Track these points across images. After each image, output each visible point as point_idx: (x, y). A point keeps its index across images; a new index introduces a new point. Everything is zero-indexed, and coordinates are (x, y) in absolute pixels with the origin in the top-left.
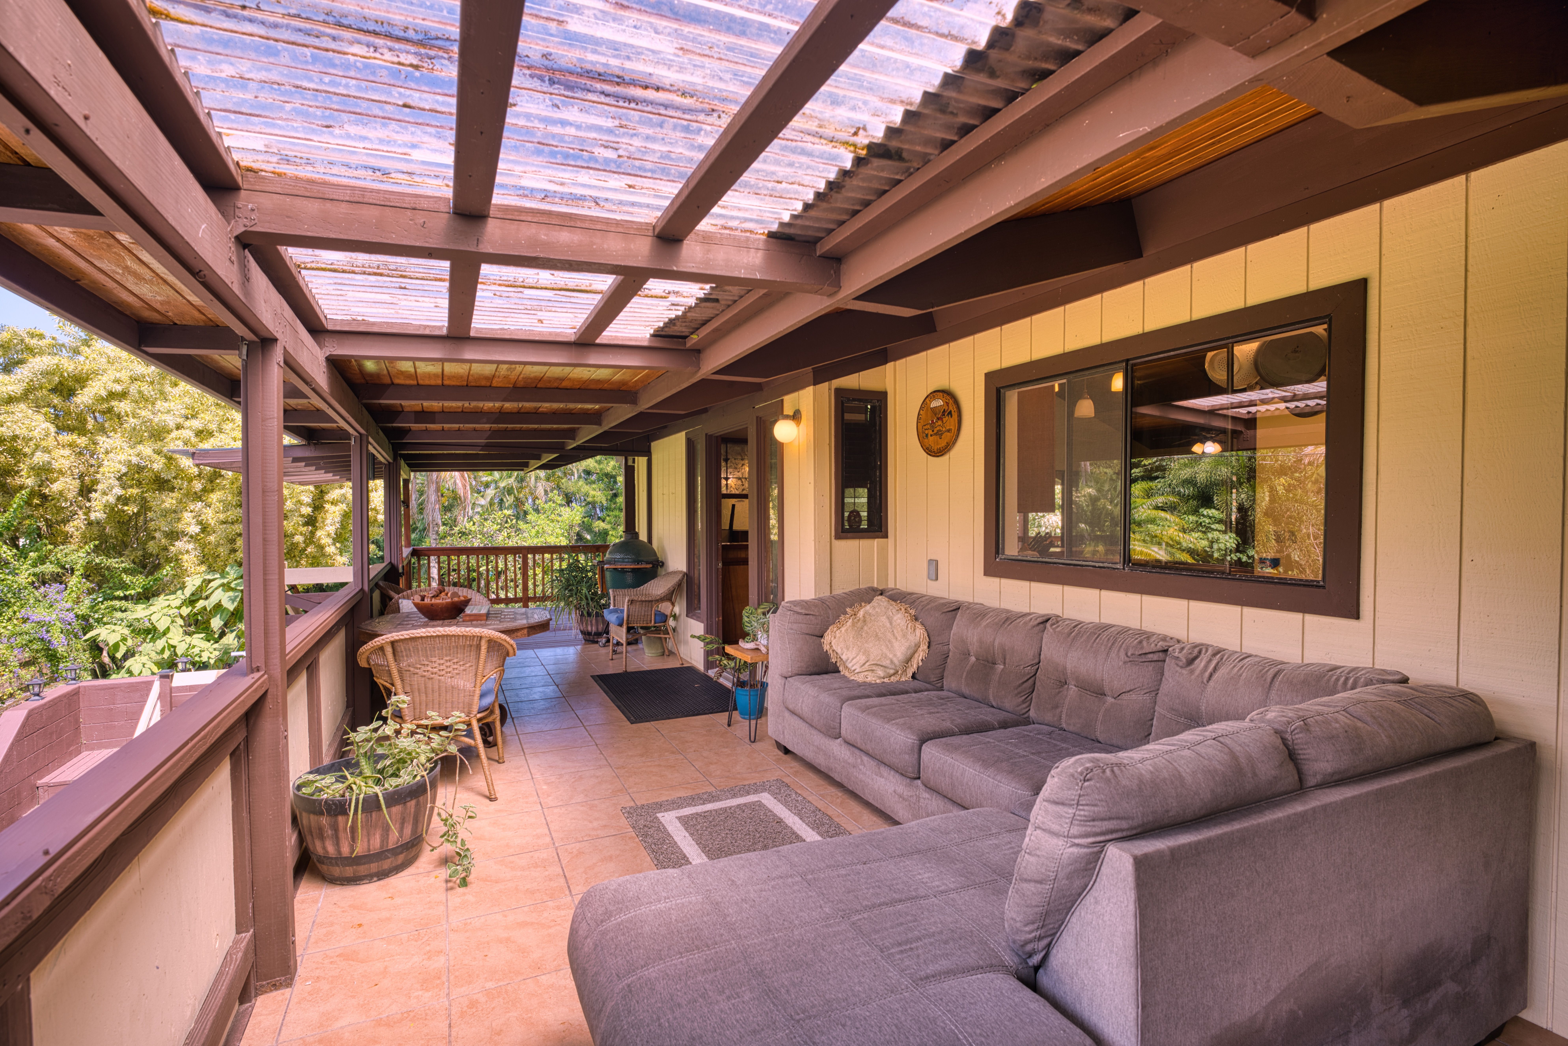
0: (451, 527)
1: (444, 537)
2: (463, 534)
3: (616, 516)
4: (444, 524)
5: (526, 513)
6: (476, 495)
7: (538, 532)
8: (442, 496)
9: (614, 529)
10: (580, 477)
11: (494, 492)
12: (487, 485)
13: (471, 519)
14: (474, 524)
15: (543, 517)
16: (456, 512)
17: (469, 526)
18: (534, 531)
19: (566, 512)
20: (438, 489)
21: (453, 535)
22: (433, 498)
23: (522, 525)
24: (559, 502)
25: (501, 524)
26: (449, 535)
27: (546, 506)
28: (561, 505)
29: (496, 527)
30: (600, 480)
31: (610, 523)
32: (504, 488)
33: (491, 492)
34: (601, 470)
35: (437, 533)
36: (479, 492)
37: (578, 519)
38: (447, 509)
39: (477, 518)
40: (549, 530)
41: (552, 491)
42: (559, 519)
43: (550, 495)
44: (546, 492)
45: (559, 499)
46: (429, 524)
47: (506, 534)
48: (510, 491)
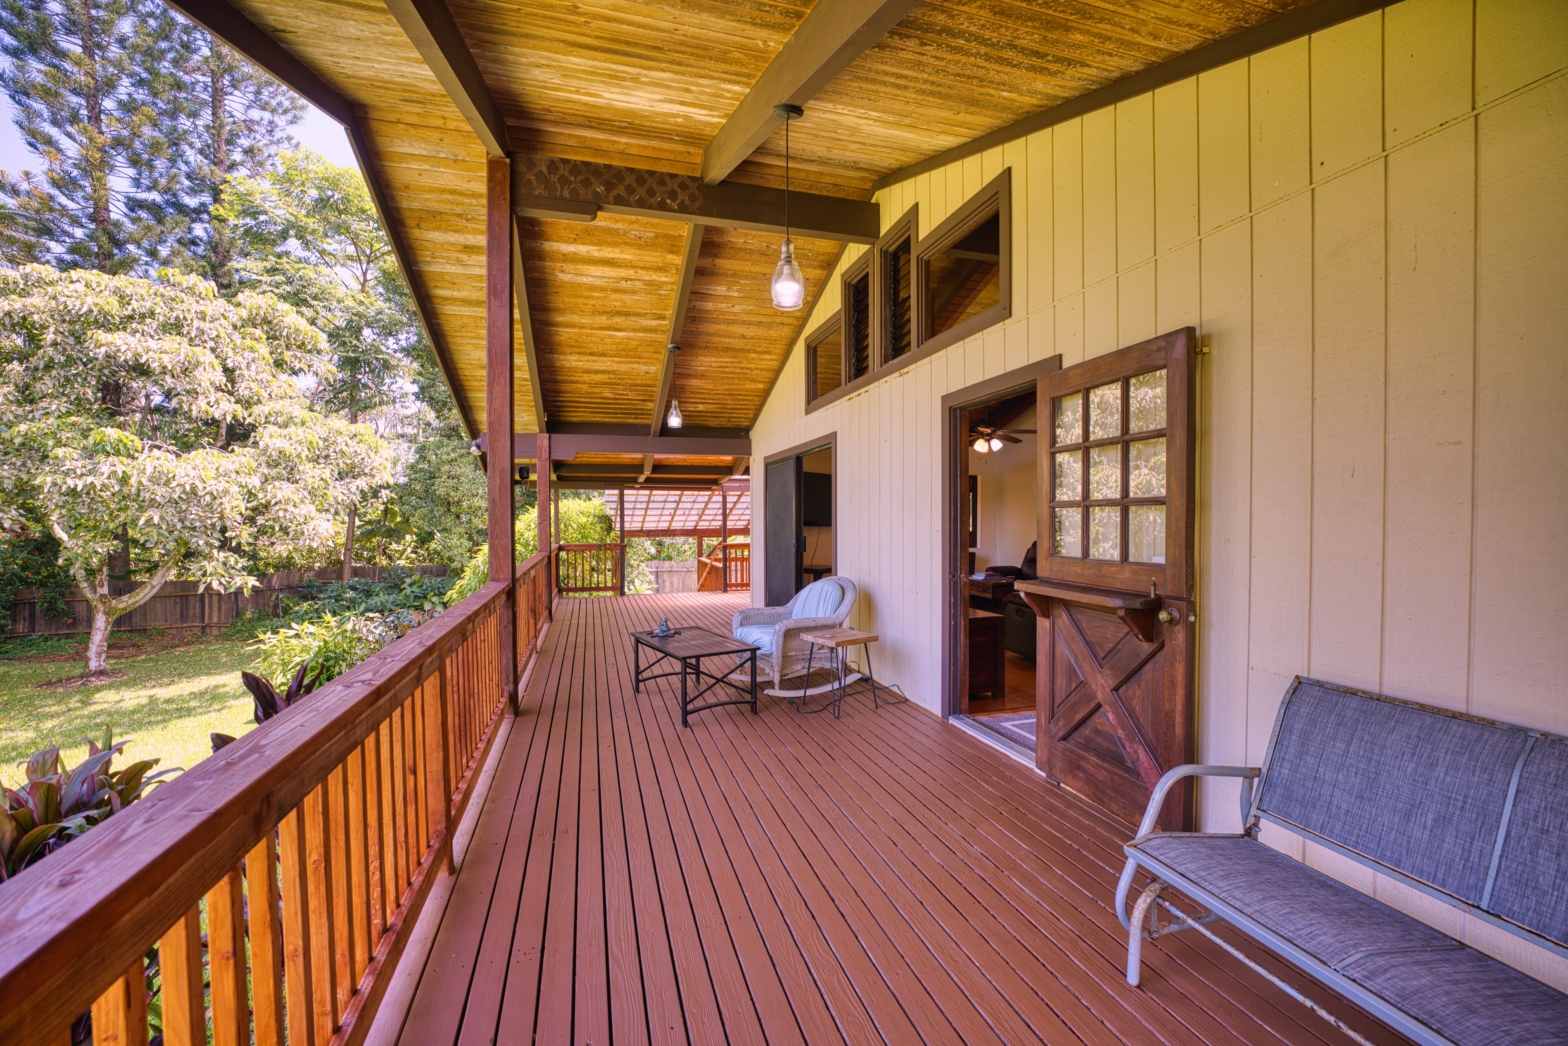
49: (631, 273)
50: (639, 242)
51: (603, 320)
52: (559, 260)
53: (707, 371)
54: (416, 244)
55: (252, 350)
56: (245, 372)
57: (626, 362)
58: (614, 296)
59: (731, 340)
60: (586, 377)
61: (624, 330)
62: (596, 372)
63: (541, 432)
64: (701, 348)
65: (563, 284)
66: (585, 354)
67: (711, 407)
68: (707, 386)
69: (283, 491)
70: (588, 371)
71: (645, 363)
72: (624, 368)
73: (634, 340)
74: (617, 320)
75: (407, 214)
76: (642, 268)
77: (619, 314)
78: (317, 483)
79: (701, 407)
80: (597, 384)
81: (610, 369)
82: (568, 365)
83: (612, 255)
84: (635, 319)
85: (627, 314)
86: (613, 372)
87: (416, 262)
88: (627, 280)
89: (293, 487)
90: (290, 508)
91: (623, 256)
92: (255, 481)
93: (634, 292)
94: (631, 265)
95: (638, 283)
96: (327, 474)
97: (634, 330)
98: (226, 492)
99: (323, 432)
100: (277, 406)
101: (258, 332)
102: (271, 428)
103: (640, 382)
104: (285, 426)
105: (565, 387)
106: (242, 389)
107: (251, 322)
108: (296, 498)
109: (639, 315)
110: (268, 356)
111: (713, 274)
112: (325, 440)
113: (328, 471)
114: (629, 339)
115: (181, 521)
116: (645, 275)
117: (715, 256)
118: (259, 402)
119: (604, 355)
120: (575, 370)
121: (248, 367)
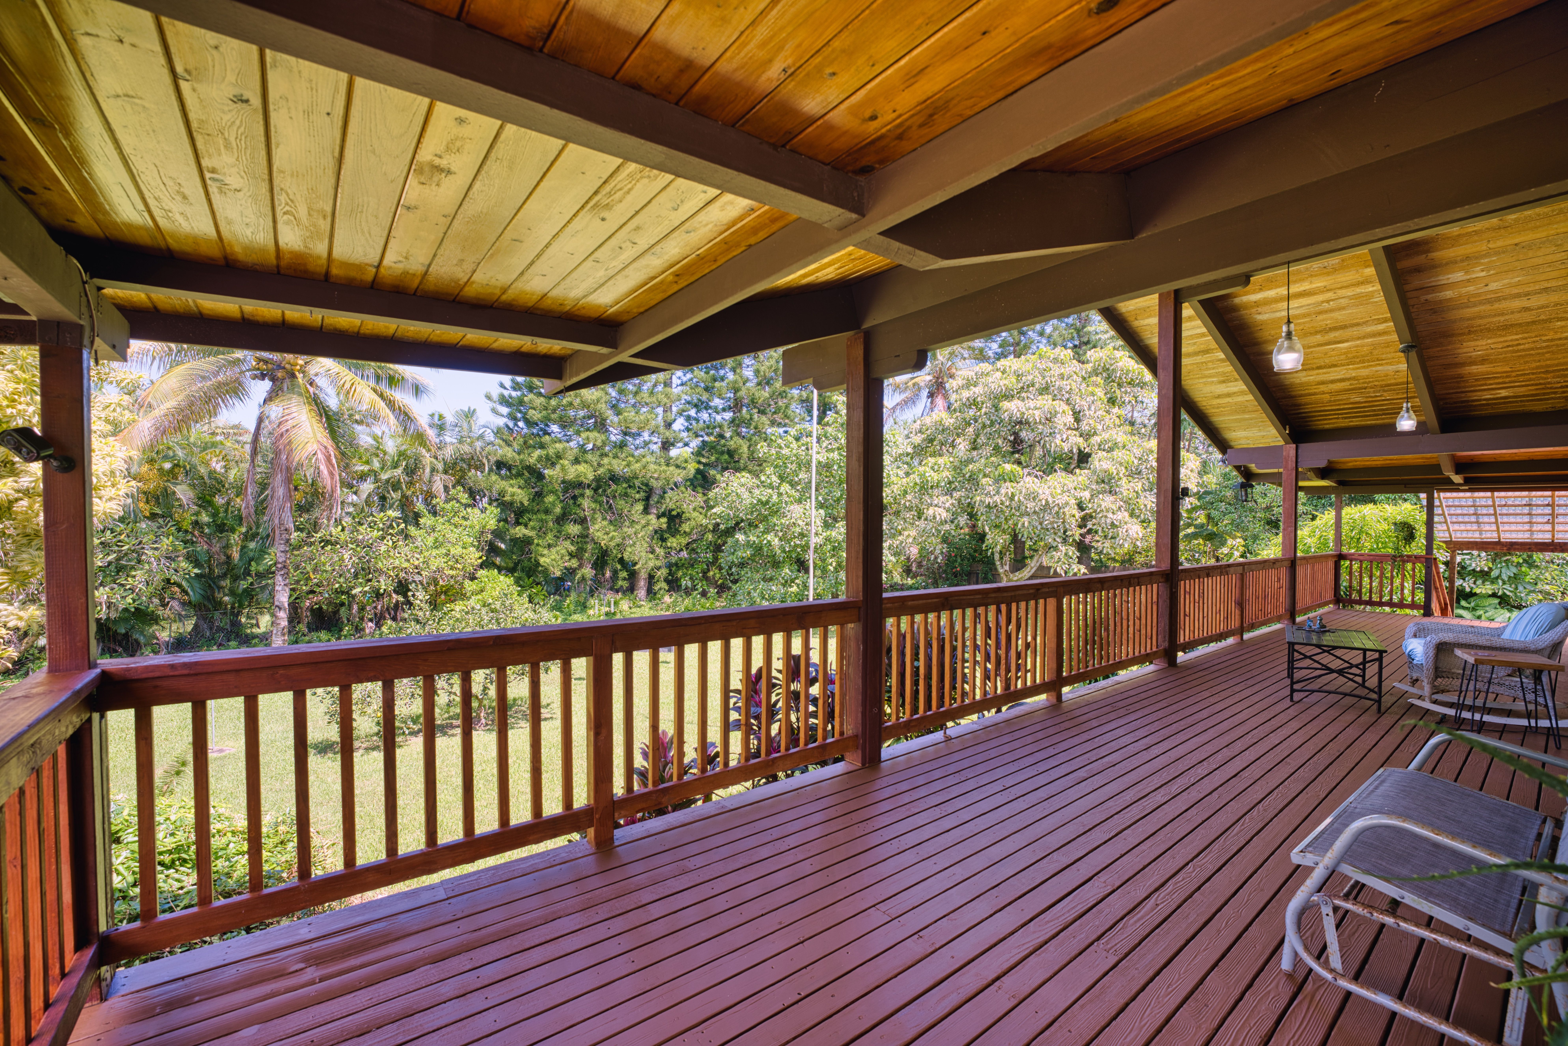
0: (309, 533)
1: (299, 547)
2: (328, 542)
3: (542, 520)
4: (298, 529)
5: (417, 516)
6: (345, 490)
7: (436, 540)
8: (296, 489)
9: (539, 537)
10: (491, 470)
11: (372, 486)
12: (363, 477)
13: (338, 522)
14: (343, 530)
15: (441, 520)
16: (316, 513)
17: (335, 531)
18: (430, 540)
19: (475, 514)
20: (288, 480)
21: (312, 544)
22: (281, 492)
23: (412, 530)
24: (464, 501)
25: (383, 530)
26: (307, 544)
27: (448, 506)
28: (466, 506)
29: (376, 534)
30: (519, 475)
31: (533, 528)
32: (388, 481)
33: (367, 487)
34: (522, 461)
35: (288, 540)
36: (350, 486)
37: (492, 524)
38: (303, 509)
39: (347, 521)
40: (452, 537)
41: (454, 487)
42: (465, 523)
43: (452, 492)
44: (446, 488)
45: (464, 497)
46: (273, 530)
47: (390, 543)
48: (396, 486)
49: (1330, 295)
50: (1325, 271)
51: (1319, 338)
52: (1252, 307)
53: (1487, 355)
54: (1138, 330)
55: (1093, 394)
56: (1087, 413)
57: (1364, 367)
58: (1320, 317)
59: (1507, 317)
60: (1323, 388)
61: (1347, 341)
62: (1333, 382)
63: (1286, 443)
64: (1463, 334)
65: (1263, 323)
66: (1313, 369)
67: (1522, 391)
68: (1499, 369)
69: (1107, 501)
70: (1323, 383)
71: (1390, 364)
72: (1364, 372)
73: (1363, 346)
74: (1332, 335)
75: (1127, 315)
76: (1341, 288)
77: (1335, 329)
78: (1132, 495)
79: (1504, 393)
80: (1339, 392)
81: (1348, 376)
82: (1298, 381)
83: (1302, 289)
84: (1355, 329)
85: (1344, 327)
86: (1354, 378)
87: (1142, 340)
88: (1328, 302)
89: (1112, 498)
90: (1110, 515)
91: (1314, 286)
92: (1086, 495)
93: (1343, 308)
94: (1326, 290)
95: (1342, 301)
96: (1139, 487)
97: (1359, 338)
98: (1067, 504)
99: (1138, 452)
100: (1106, 436)
101: (1099, 380)
102: (1101, 454)
103: (1393, 381)
104: (1111, 450)
105: (1303, 400)
106: (1084, 426)
107: (1095, 372)
108: (1114, 507)
109: (1358, 324)
110: (1103, 397)
111: (1434, 267)
112: (1140, 459)
113: (1140, 484)
114: (1357, 346)
115: (1041, 524)
116: (1349, 292)
117: (1428, 251)
118: (1095, 434)
119: (1335, 366)
120: (1308, 384)
121: (1089, 409)
